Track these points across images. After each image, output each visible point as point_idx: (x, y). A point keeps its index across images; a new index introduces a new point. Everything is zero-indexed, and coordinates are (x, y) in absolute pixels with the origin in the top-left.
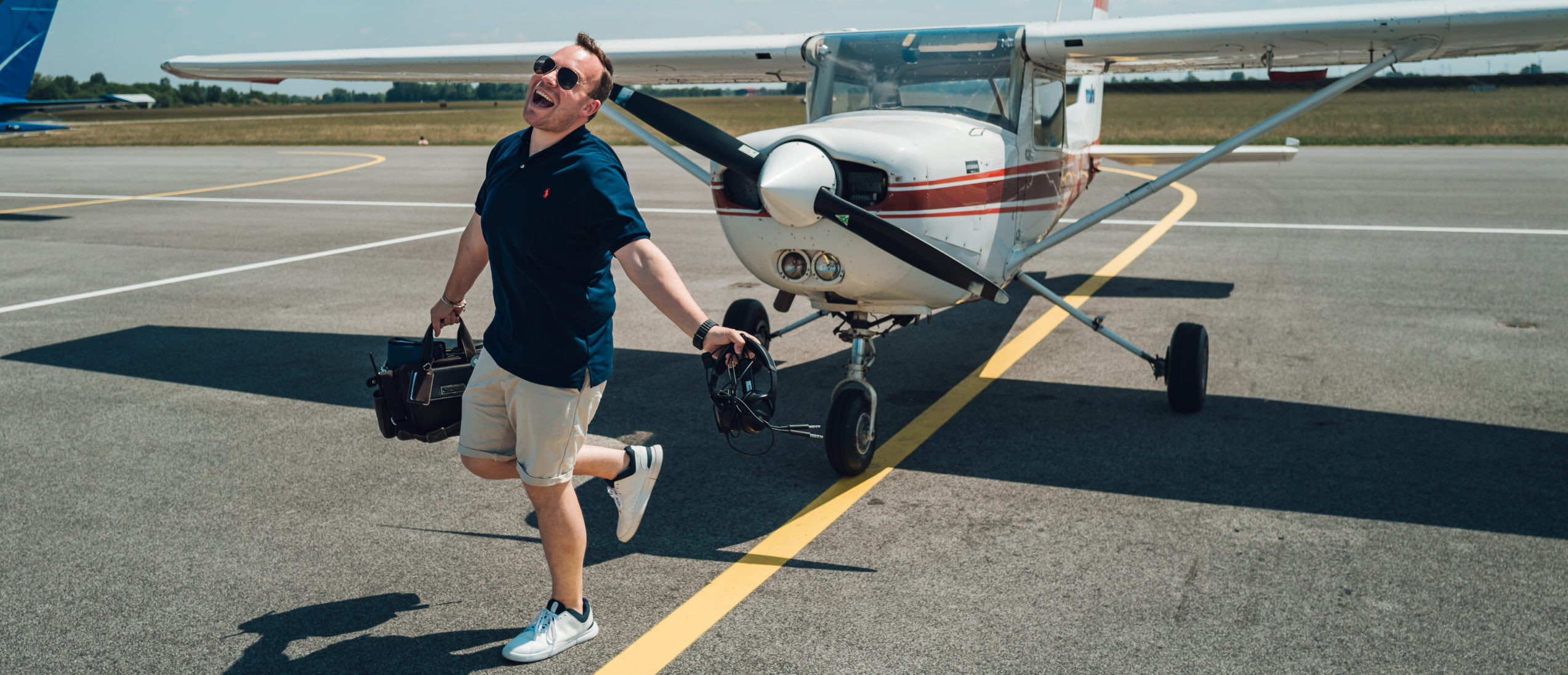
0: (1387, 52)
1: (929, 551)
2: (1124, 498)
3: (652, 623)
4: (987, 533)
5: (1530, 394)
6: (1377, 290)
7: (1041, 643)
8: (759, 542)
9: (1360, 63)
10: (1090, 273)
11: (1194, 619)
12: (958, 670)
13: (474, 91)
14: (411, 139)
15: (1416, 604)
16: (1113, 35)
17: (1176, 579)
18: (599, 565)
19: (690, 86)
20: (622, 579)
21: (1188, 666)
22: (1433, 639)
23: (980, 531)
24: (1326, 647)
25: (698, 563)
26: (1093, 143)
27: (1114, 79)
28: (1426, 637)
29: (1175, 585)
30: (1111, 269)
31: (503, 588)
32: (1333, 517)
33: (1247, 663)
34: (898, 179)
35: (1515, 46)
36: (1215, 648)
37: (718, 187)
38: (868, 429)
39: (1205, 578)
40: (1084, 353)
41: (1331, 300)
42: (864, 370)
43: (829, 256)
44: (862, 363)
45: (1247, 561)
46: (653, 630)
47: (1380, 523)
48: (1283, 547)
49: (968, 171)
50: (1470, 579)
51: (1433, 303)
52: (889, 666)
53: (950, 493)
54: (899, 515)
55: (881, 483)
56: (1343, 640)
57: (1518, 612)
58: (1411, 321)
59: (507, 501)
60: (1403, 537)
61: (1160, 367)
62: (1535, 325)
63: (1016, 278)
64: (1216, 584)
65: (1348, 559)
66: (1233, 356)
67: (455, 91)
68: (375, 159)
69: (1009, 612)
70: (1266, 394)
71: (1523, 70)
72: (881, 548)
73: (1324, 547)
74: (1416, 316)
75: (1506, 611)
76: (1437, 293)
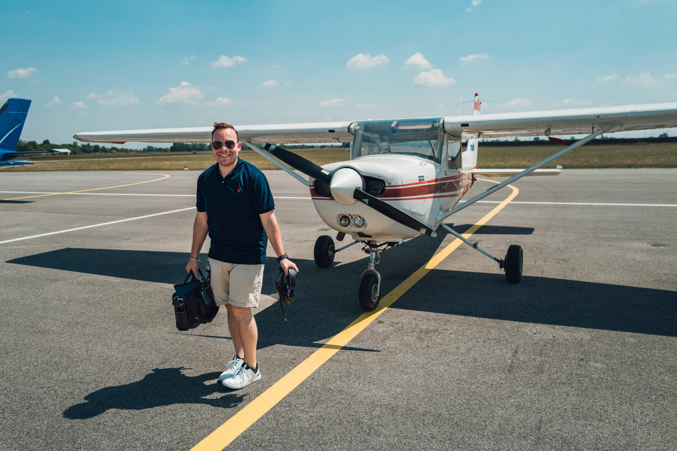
0: (600, 128)
1: (403, 343)
2: (487, 320)
3: (284, 374)
4: (428, 335)
5: (661, 275)
6: (596, 231)
7: (451, 382)
8: (330, 339)
9: (588, 133)
10: (473, 224)
11: (516, 371)
12: (415, 393)
14: (180, 167)
15: (611, 364)
16: (482, 122)
17: (509, 354)
18: (262, 349)
19: (301, 144)
20: (272, 355)
21: (514, 391)
22: (618, 379)
23: (425, 334)
24: (573, 383)
25: (304, 348)
26: (474, 168)
27: (483, 140)
28: (615, 378)
29: (508, 357)
30: (482, 222)
31: (221, 359)
32: (576, 328)
33: (539, 390)
34: (389, 184)
35: (655, 125)
36: (525, 384)
37: (312, 188)
38: (377, 291)
39: (521, 354)
40: (470, 258)
41: (576, 235)
42: (375, 266)
43: (360, 217)
44: (374, 262)
45: (539, 347)
46: (285, 376)
47: (596, 330)
48: (554, 341)
49: (420, 180)
50: (634, 354)
51: (620, 236)
52: (386, 392)
53: (412, 318)
54: (390, 327)
55: (383, 314)
56: (580, 380)
57: (655, 368)
58: (610, 244)
59: (222, 322)
60: (606, 336)
61: (502, 264)
62: (664, 245)
63: (440, 226)
64: (526, 356)
65: (582, 345)
66: (534, 259)
67: (200, 146)
68: (166, 176)
69: (437, 368)
70: (548, 275)
71: (660, 136)
72: (382, 342)
73: (572, 340)
74: (613, 241)
75: (650, 367)
76: (621, 232)
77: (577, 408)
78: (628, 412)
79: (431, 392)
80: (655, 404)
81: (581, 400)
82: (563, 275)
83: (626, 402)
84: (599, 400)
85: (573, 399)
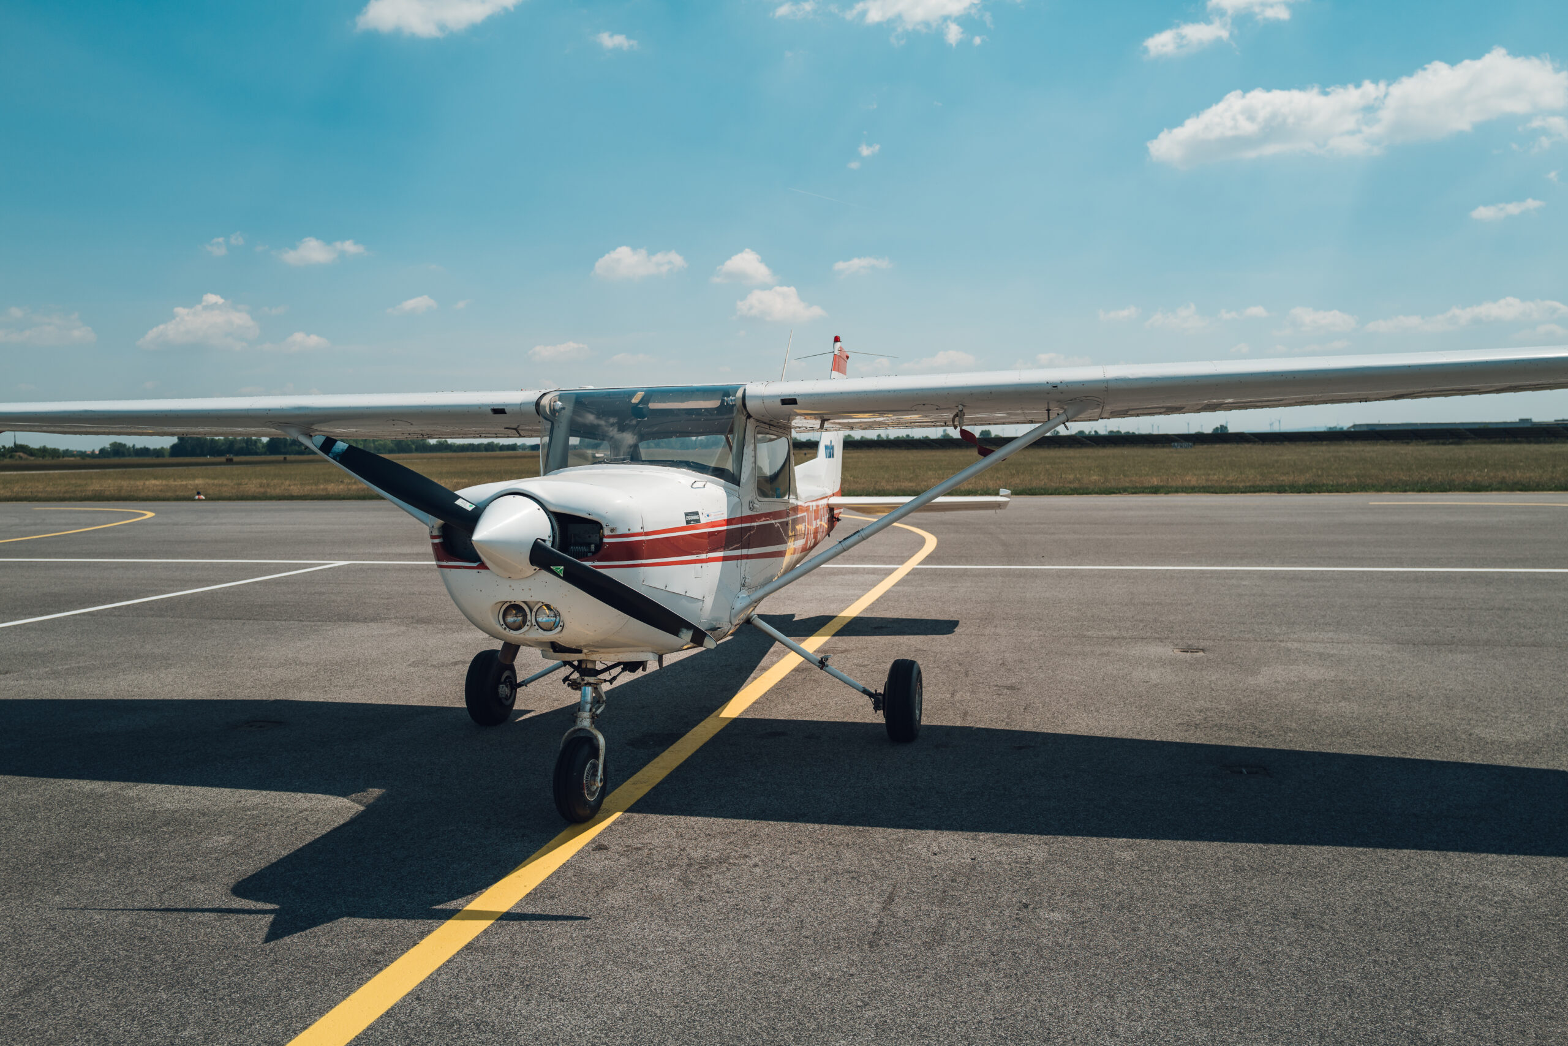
1: (645, 894)
2: (837, 828)
3: (349, 991)
4: (704, 872)
5: (1193, 711)
6: (1080, 623)
7: (741, 979)
8: (476, 897)
10: (834, 614)
11: (887, 944)
12: (655, 1014)
13: (264, 446)
14: (186, 494)
15: (1082, 912)
16: (824, 395)
17: (875, 905)
18: (303, 933)
20: (326, 946)
21: (875, 992)
22: (1092, 943)
23: (698, 870)
24: (1001, 960)
25: (409, 924)
26: (834, 495)
28: (1086, 942)
29: (873, 912)
30: (853, 611)
31: (191, 967)
32: (1020, 836)
33: (929, 983)
34: (612, 530)
36: (902, 971)
37: (437, 541)
38: (596, 775)
39: (901, 902)
40: (818, 690)
41: (1041, 633)
42: (592, 718)
43: (548, 606)
44: (591, 710)
45: (941, 883)
46: (348, 999)
47: (1060, 838)
48: (974, 867)
50: (1128, 885)
51: (1124, 634)
52: (588, 1016)
53: (674, 834)
54: (622, 859)
55: (609, 828)
56: (1016, 953)
57: (1164, 911)
58: (1105, 650)
59: (215, 870)
60: (1078, 850)
61: (879, 701)
62: (1203, 650)
63: (748, 621)
64: (910, 908)
65: (1029, 874)
66: (950, 688)
67: (244, 445)
68: (145, 515)
69: (714, 950)
70: (976, 722)
71: (1214, 430)
72: (598, 894)
73: (1009, 864)
74: (1110, 645)
75: (1154, 911)
76: (1128, 624)
77: (1004, 1018)
78: (1103, 1015)
79: (691, 1009)
80: (1157, 990)
81: (1013, 998)
82: (1007, 720)
83: (1101, 994)
84: (1049, 995)
85: (998, 997)
